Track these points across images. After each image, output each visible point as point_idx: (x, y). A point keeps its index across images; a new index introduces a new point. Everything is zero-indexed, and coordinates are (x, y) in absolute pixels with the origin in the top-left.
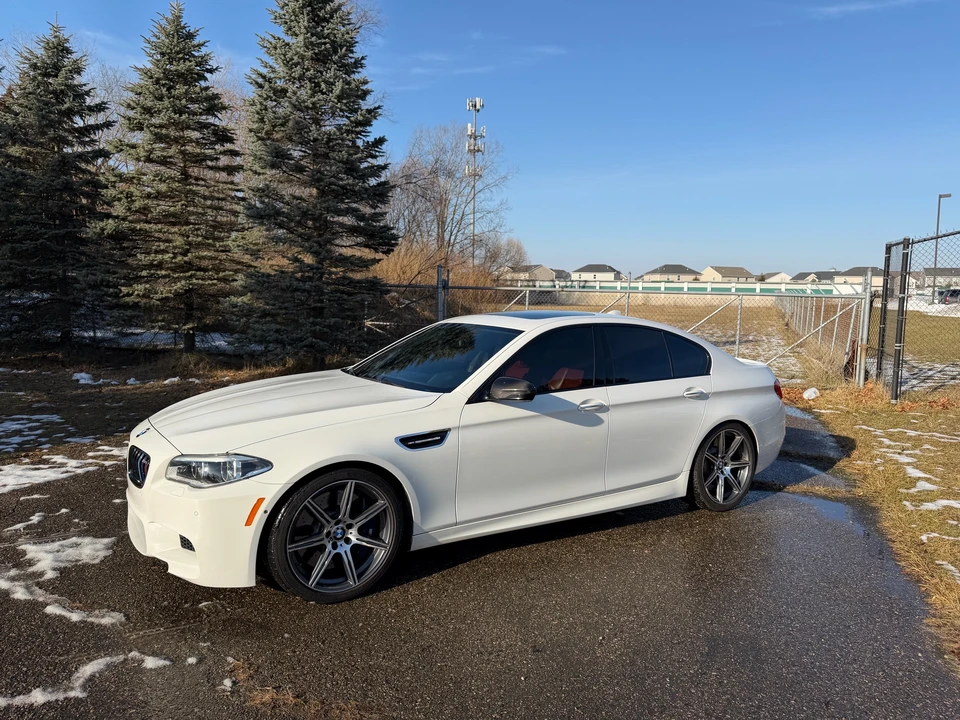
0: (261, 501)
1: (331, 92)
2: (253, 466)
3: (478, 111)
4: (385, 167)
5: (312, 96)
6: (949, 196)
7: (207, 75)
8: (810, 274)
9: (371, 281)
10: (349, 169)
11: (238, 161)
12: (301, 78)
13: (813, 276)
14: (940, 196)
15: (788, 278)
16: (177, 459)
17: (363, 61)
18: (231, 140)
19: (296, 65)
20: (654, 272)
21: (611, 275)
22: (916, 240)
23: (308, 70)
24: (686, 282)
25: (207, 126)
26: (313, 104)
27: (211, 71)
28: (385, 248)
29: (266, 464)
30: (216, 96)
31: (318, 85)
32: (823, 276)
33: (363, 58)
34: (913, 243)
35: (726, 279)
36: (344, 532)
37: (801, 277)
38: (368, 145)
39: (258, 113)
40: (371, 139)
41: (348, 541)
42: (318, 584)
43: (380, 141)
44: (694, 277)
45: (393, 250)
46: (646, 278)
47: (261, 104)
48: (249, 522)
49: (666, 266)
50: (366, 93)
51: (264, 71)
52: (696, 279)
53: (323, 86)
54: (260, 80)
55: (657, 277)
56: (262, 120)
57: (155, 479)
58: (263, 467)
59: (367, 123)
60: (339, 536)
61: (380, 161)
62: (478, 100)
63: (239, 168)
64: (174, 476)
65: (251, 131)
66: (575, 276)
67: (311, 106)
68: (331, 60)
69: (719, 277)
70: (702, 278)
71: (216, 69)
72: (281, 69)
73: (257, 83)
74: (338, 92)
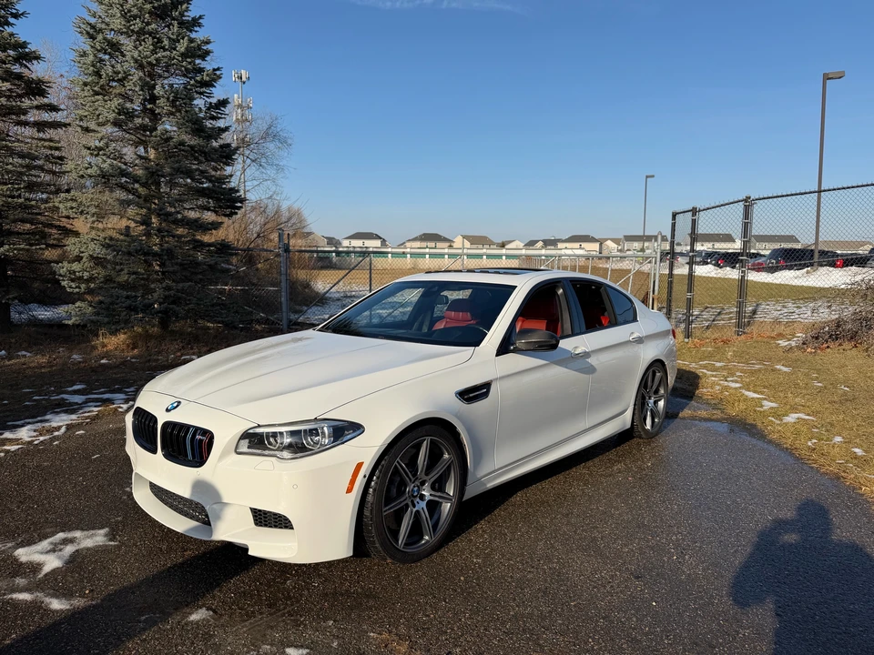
0: (359, 466)
1: (175, 49)
2: (344, 431)
3: (244, 83)
4: (227, 129)
5: (154, 52)
6: (653, 176)
7: (11, 20)
8: (537, 241)
9: (221, 244)
10: (197, 129)
11: (58, 117)
12: (141, 32)
13: (540, 244)
14: (647, 177)
15: (521, 245)
16: (251, 431)
17: (201, 21)
18: (42, 93)
19: (135, 17)
20: (415, 239)
21: (377, 243)
22: (701, 208)
23: (148, 24)
24: (442, 248)
25: (19, 77)
26: (157, 60)
27: (16, 16)
28: (228, 211)
29: (356, 428)
30: (24, 45)
31: (160, 41)
32: (547, 243)
33: (200, 17)
34: (700, 211)
35: (475, 246)
36: (419, 490)
37: (531, 244)
38: (210, 107)
39: (93, 66)
40: (214, 101)
41: (422, 497)
42: (405, 544)
43: (224, 103)
44: (448, 244)
45: (236, 213)
46: (408, 244)
47: (95, 56)
48: (349, 490)
49: (424, 234)
50: (208, 53)
51: (93, 21)
52: (451, 246)
53: (166, 42)
54: (91, 31)
55: (418, 244)
56: (98, 74)
57: (223, 455)
58: (354, 431)
59: (209, 84)
60: (416, 494)
61: (221, 124)
62: (243, 72)
63: (56, 125)
64: (244, 448)
65: (85, 84)
66: (346, 243)
67: (154, 62)
68: (171, 16)
69: (467, 244)
70: (455, 245)
71: (22, 14)
72: (117, 23)
73: (88, 33)
74: (183, 50)
